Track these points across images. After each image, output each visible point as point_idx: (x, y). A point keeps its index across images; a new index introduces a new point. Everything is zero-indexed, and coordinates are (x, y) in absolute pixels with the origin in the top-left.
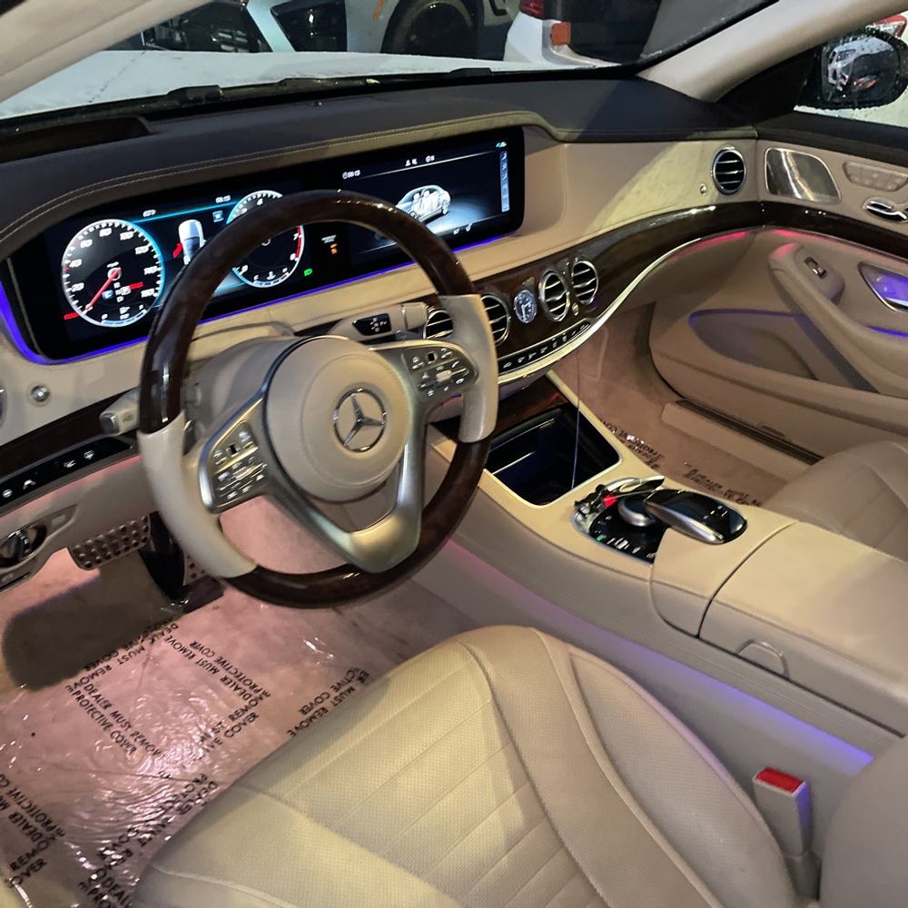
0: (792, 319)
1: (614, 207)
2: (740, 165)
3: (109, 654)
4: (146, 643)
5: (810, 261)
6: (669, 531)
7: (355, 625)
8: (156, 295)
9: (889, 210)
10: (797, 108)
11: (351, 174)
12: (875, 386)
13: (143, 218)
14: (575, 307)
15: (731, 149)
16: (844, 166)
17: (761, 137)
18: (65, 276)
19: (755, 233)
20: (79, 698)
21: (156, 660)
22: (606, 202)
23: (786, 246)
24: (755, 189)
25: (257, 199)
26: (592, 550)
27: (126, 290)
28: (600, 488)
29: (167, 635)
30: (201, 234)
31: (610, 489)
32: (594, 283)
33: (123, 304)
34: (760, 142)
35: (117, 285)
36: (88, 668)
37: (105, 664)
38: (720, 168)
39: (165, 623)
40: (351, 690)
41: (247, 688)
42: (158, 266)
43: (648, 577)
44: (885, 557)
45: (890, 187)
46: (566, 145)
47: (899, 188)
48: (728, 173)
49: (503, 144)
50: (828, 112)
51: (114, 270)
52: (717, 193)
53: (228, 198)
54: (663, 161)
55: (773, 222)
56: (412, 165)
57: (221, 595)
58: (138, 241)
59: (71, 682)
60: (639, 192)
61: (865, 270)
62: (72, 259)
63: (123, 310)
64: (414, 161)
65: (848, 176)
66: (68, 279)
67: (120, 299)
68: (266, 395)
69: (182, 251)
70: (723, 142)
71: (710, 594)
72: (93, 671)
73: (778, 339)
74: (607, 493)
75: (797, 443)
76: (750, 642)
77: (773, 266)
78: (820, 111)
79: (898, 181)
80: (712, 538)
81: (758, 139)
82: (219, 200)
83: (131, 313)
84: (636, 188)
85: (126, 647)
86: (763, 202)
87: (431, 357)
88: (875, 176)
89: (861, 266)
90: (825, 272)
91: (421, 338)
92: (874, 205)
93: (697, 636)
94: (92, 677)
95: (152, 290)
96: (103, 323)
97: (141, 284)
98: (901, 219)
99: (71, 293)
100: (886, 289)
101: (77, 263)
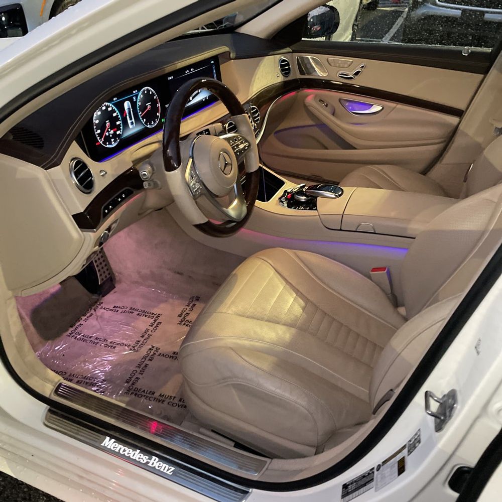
0: (315, 127)
1: (253, 84)
2: (288, 64)
3: (78, 320)
4: (92, 311)
5: (321, 101)
6: (318, 198)
7: (190, 277)
8: (121, 133)
9: (347, 76)
10: (303, 39)
11: (170, 78)
12: (355, 146)
13: (114, 101)
14: (255, 125)
15: (283, 58)
16: (327, 60)
17: (294, 52)
18: (95, 127)
19: (298, 92)
20: (75, 338)
21: (101, 317)
22: (250, 82)
23: (311, 97)
24: (295, 74)
25: (144, 91)
26: (292, 212)
27: (112, 132)
28: (286, 191)
29: (100, 307)
30: (131, 107)
31: (289, 191)
32: (259, 114)
33: (112, 138)
34: (293, 54)
35: (109, 130)
36: (72, 327)
37: (79, 323)
38: (282, 66)
39: (96, 302)
40: (194, 305)
41: (151, 315)
42: (120, 121)
43: (317, 215)
44: (390, 191)
45: (346, 66)
46: (232, 61)
47: (349, 65)
48: (285, 68)
49: (213, 62)
50: (312, 39)
51: (108, 124)
52: (283, 77)
53: (136, 91)
54: (262, 65)
55: (305, 86)
56: (187, 73)
57: (115, 287)
58: (113, 111)
59: (68, 333)
60: (258, 78)
61: (342, 101)
62: (96, 120)
63: (112, 140)
64: (188, 71)
65: (330, 64)
66: (96, 128)
67: (111, 136)
68: (192, 157)
69: (126, 114)
70: (280, 55)
71: (342, 213)
72: (74, 327)
73: (314, 138)
74: (288, 193)
75: (327, 179)
76: (359, 226)
77: (307, 105)
78: (309, 39)
79: (349, 63)
80: (334, 196)
81: (292, 53)
82: (134, 92)
83: (115, 141)
84: (257, 77)
85: (84, 315)
86: (299, 79)
87: (236, 140)
88: (340, 62)
89: (340, 100)
90: (327, 104)
91: (226, 134)
92: (341, 74)
93: (341, 230)
94: (76, 329)
95: (119, 131)
96: (108, 146)
97: (116, 129)
98: (352, 78)
99: (97, 134)
100: (350, 108)
101: (97, 122)
